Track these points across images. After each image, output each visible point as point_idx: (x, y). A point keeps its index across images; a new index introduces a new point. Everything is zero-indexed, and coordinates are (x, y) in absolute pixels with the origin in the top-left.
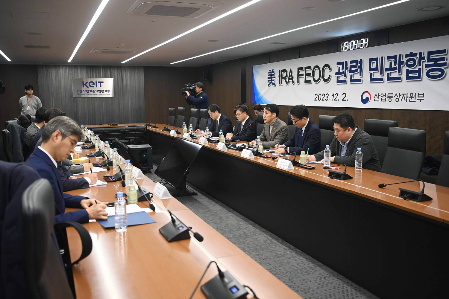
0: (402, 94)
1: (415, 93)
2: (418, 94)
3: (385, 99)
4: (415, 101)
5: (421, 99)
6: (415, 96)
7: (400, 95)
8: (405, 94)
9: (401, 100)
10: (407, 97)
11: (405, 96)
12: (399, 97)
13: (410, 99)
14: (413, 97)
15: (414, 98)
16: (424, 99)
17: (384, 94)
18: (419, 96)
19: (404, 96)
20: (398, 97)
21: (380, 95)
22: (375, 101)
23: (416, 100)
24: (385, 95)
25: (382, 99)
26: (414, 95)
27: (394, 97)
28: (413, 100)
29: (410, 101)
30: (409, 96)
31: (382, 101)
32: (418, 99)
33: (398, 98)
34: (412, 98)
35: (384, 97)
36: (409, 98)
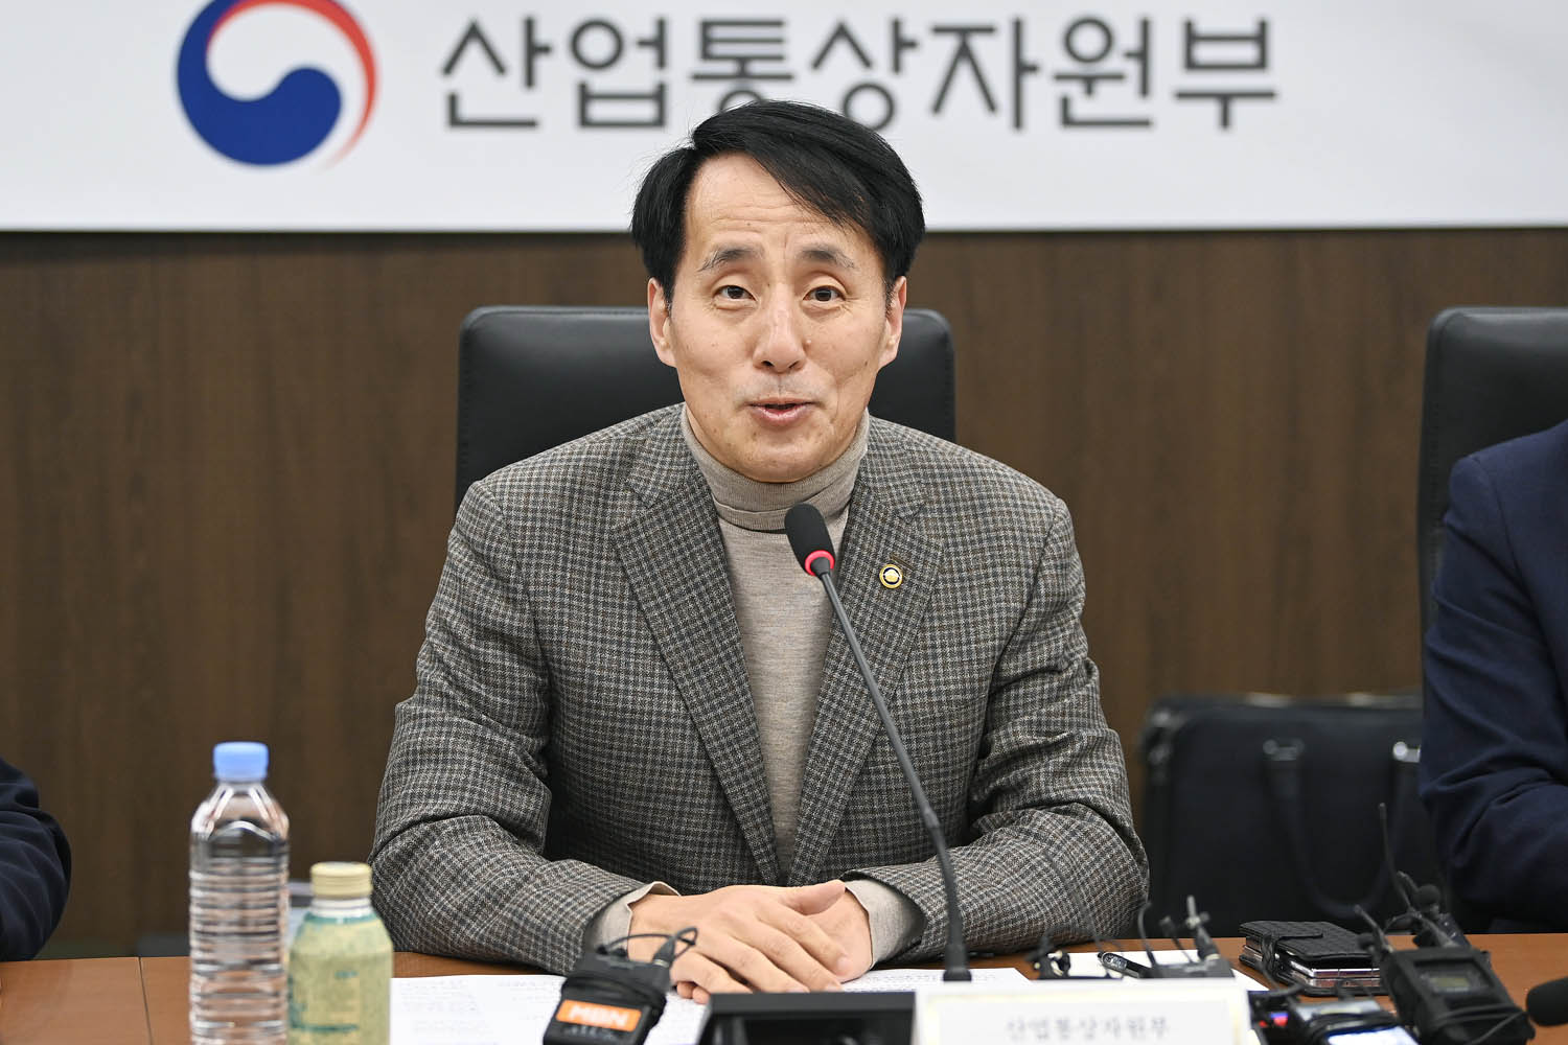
0: (940, 30)
1: (1145, 27)
2: (1192, 37)
3: (659, 96)
4: (1144, 123)
5: (1225, 99)
6: (1142, 55)
7: (901, 45)
8: (988, 30)
9: (938, 107)
10: (1022, 69)
11: (994, 55)
12: (897, 67)
13: (1065, 103)
14: (1114, 63)
15: (1117, 77)
16: (1267, 95)
17: (638, 27)
18: (1204, 53)
19: (964, 53)
20: (866, 61)
21: (553, 32)
22: (455, 120)
23: (1160, 105)
24: (658, 43)
25: (585, 96)
26: (1128, 39)
27: (818, 63)
28: (1115, 99)
29: (1067, 120)
30: (1044, 48)
31: (585, 122)
32: (1184, 95)
33: (881, 73)
34: (1089, 83)
35: (637, 70)
36: (1061, 77)
